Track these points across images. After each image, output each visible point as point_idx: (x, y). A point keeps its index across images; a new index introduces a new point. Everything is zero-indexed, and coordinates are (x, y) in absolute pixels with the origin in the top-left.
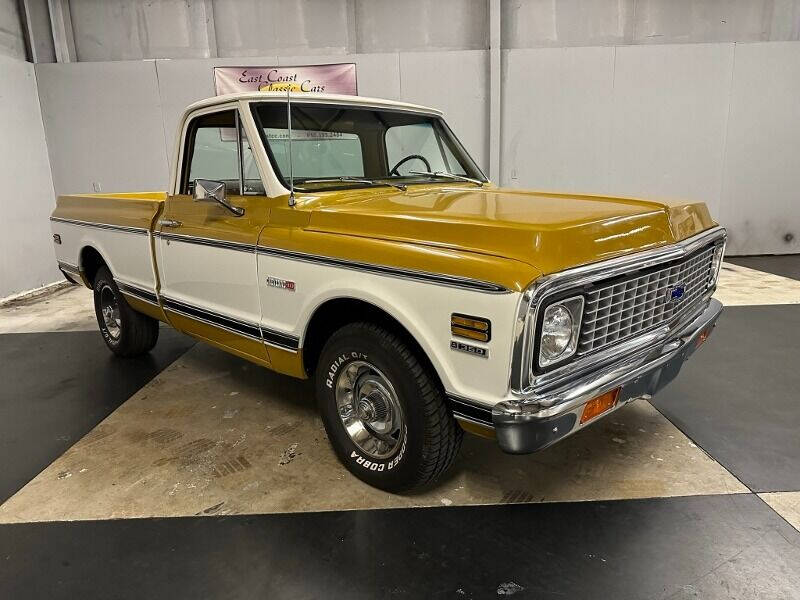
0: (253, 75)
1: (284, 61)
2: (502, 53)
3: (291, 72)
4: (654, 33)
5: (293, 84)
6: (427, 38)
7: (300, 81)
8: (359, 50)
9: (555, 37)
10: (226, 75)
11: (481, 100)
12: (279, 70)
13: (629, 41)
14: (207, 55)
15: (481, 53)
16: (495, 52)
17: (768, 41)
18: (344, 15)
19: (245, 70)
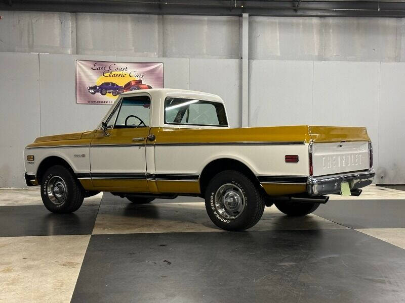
0: (100, 66)
1: (120, 58)
2: (249, 62)
3: (124, 65)
4: (335, 55)
5: (125, 72)
6: (205, 51)
7: (129, 71)
8: (164, 55)
9: (279, 54)
10: (83, 64)
11: (237, 88)
12: (116, 64)
13: (321, 58)
14: (69, 52)
15: (237, 60)
16: (245, 60)
17: (400, 62)
18: (156, 35)
19: (96, 63)
